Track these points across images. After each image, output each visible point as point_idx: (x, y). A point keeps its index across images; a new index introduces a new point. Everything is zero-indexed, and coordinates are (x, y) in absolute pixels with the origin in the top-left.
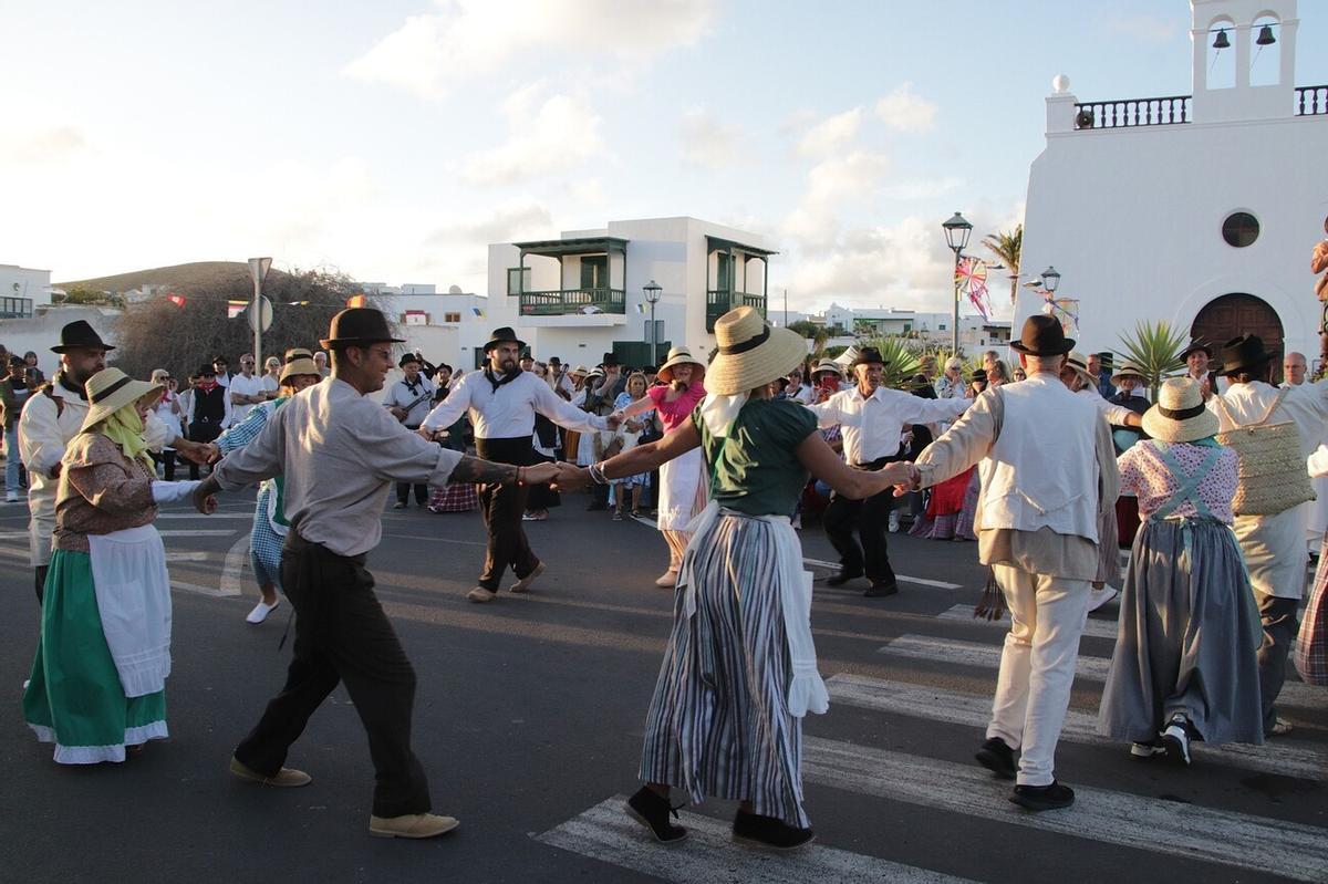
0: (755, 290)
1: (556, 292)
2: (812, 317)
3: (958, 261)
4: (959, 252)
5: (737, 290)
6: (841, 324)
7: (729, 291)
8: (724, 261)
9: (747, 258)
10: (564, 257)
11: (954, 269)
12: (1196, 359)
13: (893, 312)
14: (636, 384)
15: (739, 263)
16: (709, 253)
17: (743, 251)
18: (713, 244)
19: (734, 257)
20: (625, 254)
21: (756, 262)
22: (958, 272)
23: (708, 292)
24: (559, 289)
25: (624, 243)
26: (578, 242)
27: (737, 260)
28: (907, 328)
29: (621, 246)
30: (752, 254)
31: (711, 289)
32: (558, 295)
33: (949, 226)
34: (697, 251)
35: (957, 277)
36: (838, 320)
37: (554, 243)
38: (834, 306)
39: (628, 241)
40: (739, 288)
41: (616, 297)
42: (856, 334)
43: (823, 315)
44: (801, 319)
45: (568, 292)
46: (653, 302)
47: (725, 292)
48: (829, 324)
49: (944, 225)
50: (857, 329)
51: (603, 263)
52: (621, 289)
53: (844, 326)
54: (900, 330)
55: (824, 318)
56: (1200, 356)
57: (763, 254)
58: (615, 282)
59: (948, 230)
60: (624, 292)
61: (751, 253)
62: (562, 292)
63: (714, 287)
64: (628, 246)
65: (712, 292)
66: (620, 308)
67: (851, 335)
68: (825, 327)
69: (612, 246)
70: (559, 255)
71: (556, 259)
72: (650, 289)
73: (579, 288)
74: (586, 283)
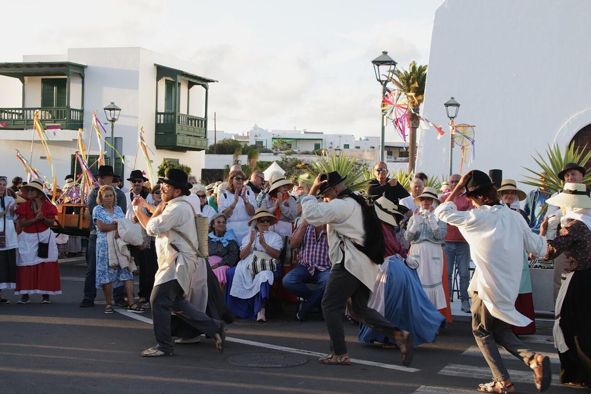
0: (197, 112)
1: (19, 109)
2: (236, 136)
3: (384, 93)
4: (385, 85)
5: (181, 112)
6: (261, 143)
7: (174, 113)
8: (171, 87)
9: (190, 85)
10: (26, 78)
11: (381, 99)
12: (570, 178)
13: (305, 133)
14: (107, 196)
15: (184, 89)
16: (157, 80)
17: (187, 79)
18: (162, 71)
19: (179, 84)
20: (83, 78)
21: (198, 89)
22: (385, 102)
23: (157, 113)
24: (21, 107)
25: (82, 68)
26: (40, 65)
27: (181, 86)
28: (317, 146)
29: (80, 71)
30: (195, 81)
31: (159, 111)
32: (21, 111)
33: (377, 63)
34: (148, 78)
35: (384, 106)
36: (259, 139)
37: (17, 65)
38: (256, 128)
39: (87, 67)
40: (183, 110)
41: (75, 116)
42: (274, 151)
43: (246, 135)
44: (228, 138)
45: (30, 109)
46: (113, 120)
47: (172, 114)
48: (252, 142)
49: (374, 62)
50: (275, 147)
51: (62, 85)
52: (79, 108)
53: (264, 144)
54: (311, 148)
55: (248, 137)
56: (573, 174)
57: (204, 82)
58: (74, 102)
59: (376, 67)
60: (82, 111)
61: (193, 81)
62: (23, 109)
63: (162, 109)
64: (86, 70)
65: (161, 114)
66: (78, 125)
67: (270, 152)
68: (249, 145)
69: (71, 70)
70: (21, 77)
71: (18, 79)
72: (110, 110)
73: (40, 107)
74: (46, 103)
